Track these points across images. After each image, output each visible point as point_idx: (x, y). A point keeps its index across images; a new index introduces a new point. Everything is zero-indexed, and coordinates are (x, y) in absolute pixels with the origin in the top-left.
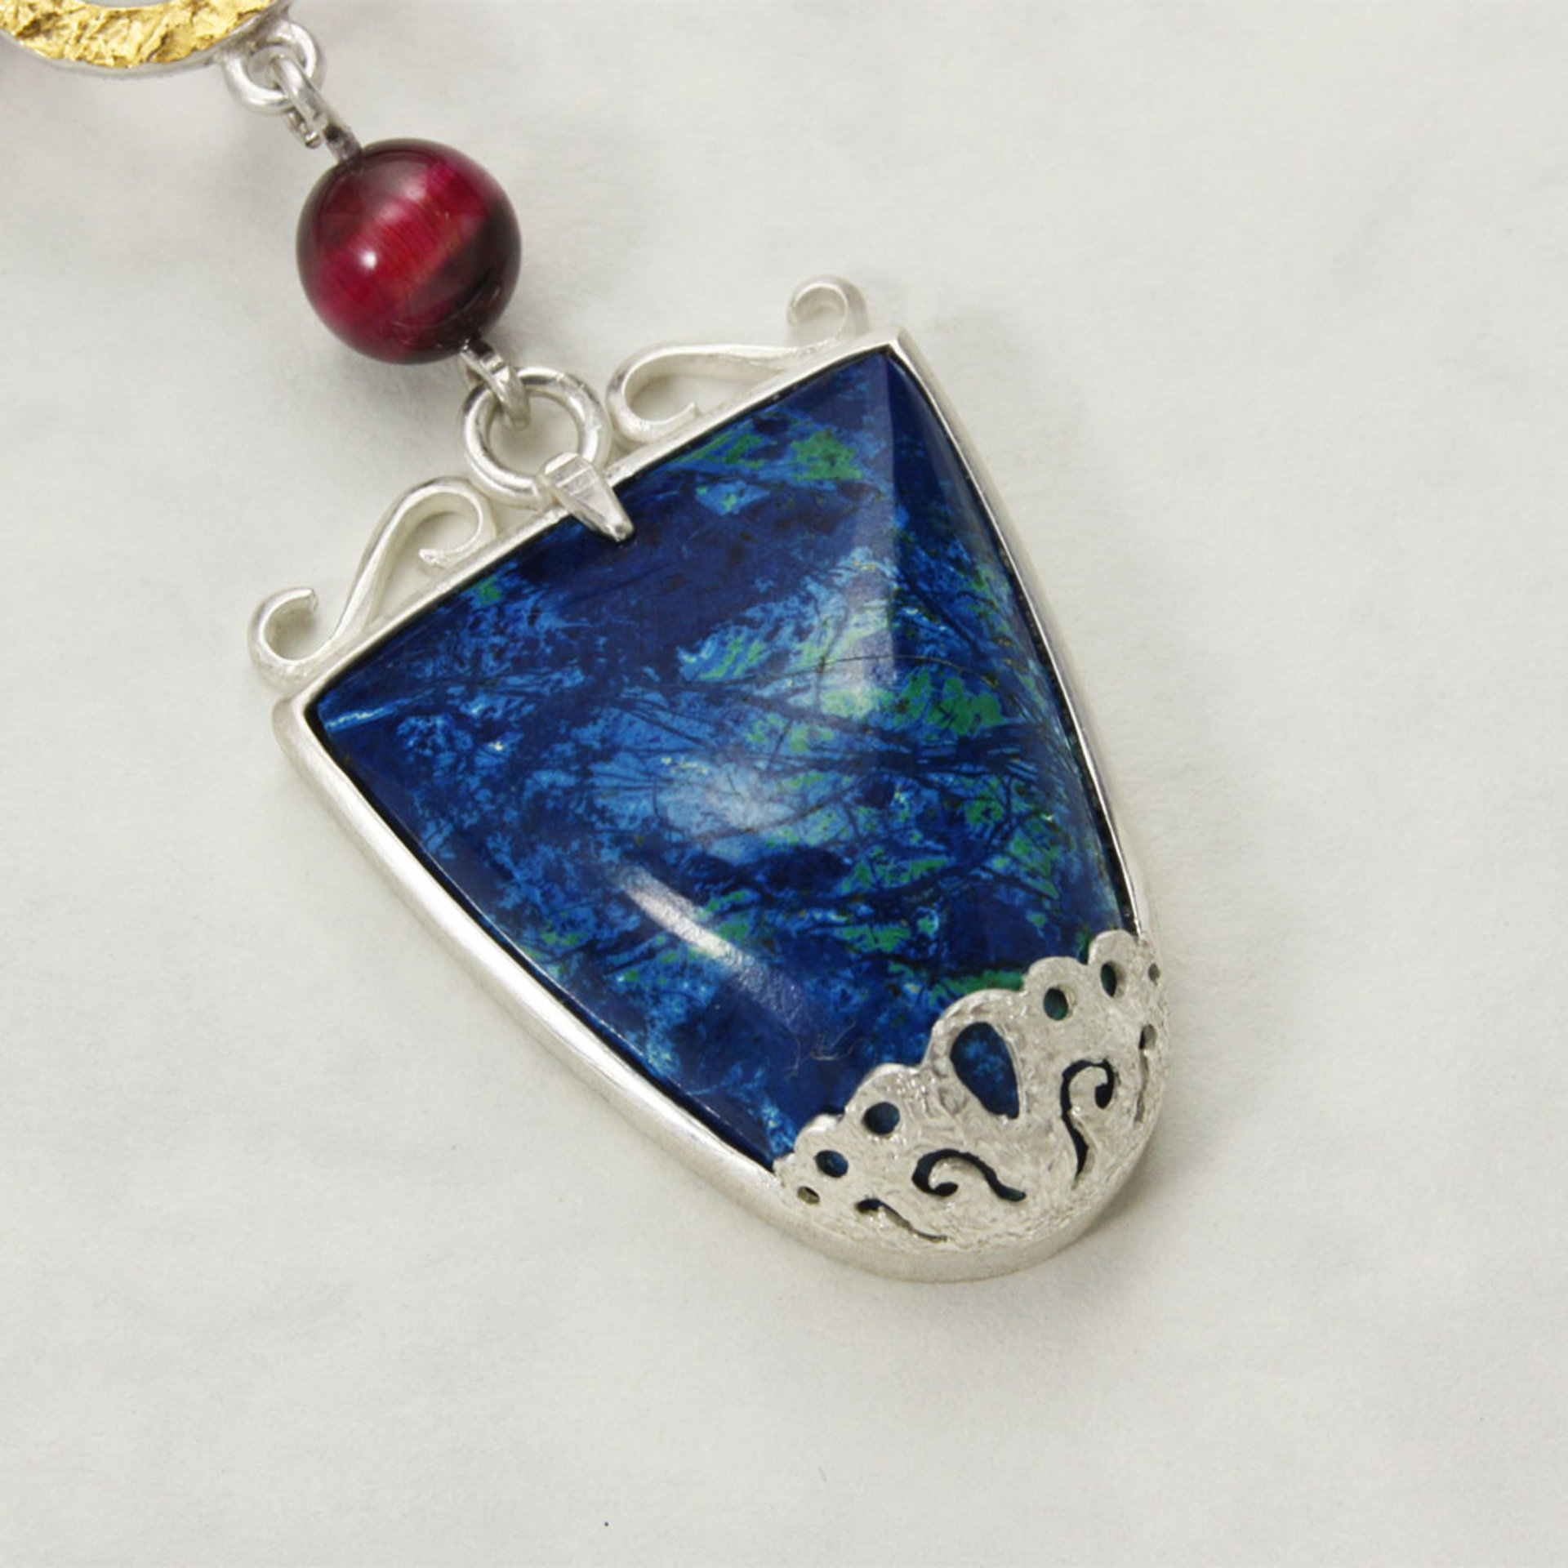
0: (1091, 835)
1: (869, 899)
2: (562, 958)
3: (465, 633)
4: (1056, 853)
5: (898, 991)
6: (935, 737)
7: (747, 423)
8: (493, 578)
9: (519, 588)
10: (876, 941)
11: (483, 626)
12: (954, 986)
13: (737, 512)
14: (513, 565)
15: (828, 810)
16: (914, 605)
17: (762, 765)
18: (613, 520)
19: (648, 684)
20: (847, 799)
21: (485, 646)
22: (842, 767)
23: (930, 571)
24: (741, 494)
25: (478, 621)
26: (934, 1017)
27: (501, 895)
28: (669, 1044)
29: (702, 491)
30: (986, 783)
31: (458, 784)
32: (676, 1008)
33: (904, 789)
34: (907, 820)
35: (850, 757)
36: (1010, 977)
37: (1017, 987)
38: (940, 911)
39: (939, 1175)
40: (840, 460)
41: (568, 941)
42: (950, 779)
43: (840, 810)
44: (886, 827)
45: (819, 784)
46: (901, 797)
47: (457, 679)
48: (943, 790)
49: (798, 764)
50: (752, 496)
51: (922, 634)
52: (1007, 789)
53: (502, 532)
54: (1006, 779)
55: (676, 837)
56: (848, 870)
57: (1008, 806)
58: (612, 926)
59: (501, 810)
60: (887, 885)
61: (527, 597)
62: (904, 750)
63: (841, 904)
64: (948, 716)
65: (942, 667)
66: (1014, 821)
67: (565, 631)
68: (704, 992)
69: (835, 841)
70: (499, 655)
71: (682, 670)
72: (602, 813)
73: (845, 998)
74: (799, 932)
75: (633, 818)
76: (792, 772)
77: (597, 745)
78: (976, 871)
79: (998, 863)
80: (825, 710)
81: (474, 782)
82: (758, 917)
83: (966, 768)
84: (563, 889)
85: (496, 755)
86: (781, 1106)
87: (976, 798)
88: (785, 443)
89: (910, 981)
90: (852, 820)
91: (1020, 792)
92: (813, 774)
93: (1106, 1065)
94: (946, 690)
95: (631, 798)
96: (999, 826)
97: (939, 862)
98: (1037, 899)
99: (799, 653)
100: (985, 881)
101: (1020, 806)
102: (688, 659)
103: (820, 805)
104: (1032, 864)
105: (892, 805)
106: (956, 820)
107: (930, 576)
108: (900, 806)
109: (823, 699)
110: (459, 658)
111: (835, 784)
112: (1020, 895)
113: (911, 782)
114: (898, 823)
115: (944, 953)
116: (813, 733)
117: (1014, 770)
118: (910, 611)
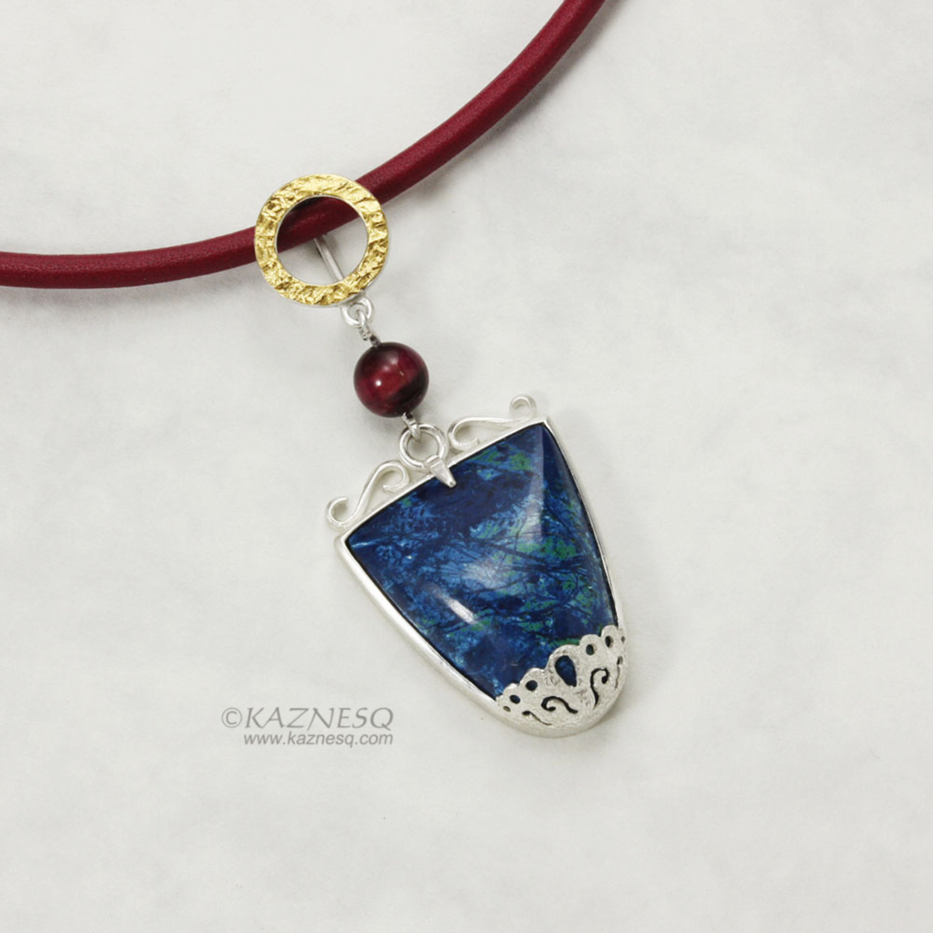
0: (605, 592)
1: (530, 614)
2: (429, 628)
3: (399, 517)
4: (592, 600)
5: (538, 644)
6: (554, 560)
7: (495, 447)
8: (408, 498)
9: (418, 502)
10: (532, 627)
11: (405, 515)
12: (557, 643)
13: (491, 479)
14: (415, 493)
15: (518, 583)
16: (548, 515)
17: (497, 568)
18: (449, 480)
19: (460, 538)
20: (524, 580)
21: (406, 522)
22: (523, 569)
23: (554, 503)
24: (492, 473)
25: (403, 513)
26: (550, 653)
27: (409, 606)
28: (463, 657)
29: (479, 471)
30: (570, 576)
31: (396, 569)
32: (466, 646)
33: (543, 578)
34: (543, 588)
35: (526, 566)
36: (574, 640)
37: (578, 644)
38: (553, 618)
39: (550, 704)
40: (526, 463)
41: (431, 623)
42: (558, 574)
43: (522, 584)
44: (537, 590)
45: (515, 575)
46: (542, 580)
47: (396, 533)
48: (556, 578)
49: (508, 568)
50: (496, 474)
51: (551, 525)
52: (577, 578)
53: (411, 481)
54: (576, 575)
55: (468, 591)
56: (523, 604)
57: (577, 584)
58: (446, 619)
59: (410, 578)
60: (536, 609)
61: (420, 505)
62: (543, 564)
63: (521, 615)
64: (558, 553)
65: (557, 537)
66: (579, 589)
67: (432, 518)
68: (475, 642)
69: (520, 594)
70: (411, 525)
71: (472, 534)
72: (444, 581)
73: (521, 646)
74: (508, 624)
75: (454, 584)
76: (506, 571)
77: (442, 559)
78: (566, 606)
79: (573, 603)
80: (518, 550)
81: (401, 569)
82: (494, 618)
83: (564, 571)
84: (430, 606)
85: (408, 560)
86: (499, 680)
87: (567, 581)
88: (507, 456)
89: (543, 641)
90: (526, 588)
91: (581, 579)
92: (513, 571)
93: (606, 670)
94: (558, 544)
95: (453, 577)
96: (573, 590)
97: (553, 602)
98: (585, 615)
99: (510, 530)
100: (568, 609)
101: (581, 583)
102: (473, 530)
103: (515, 582)
104: (584, 603)
105: (539, 583)
106: (560, 588)
107: (554, 505)
108: (541, 583)
109: (517, 546)
110: (397, 526)
111: (520, 575)
112: (580, 614)
113: (545, 575)
114: (540, 589)
115: (554, 632)
116: (514, 558)
117: (579, 571)
118: (547, 517)
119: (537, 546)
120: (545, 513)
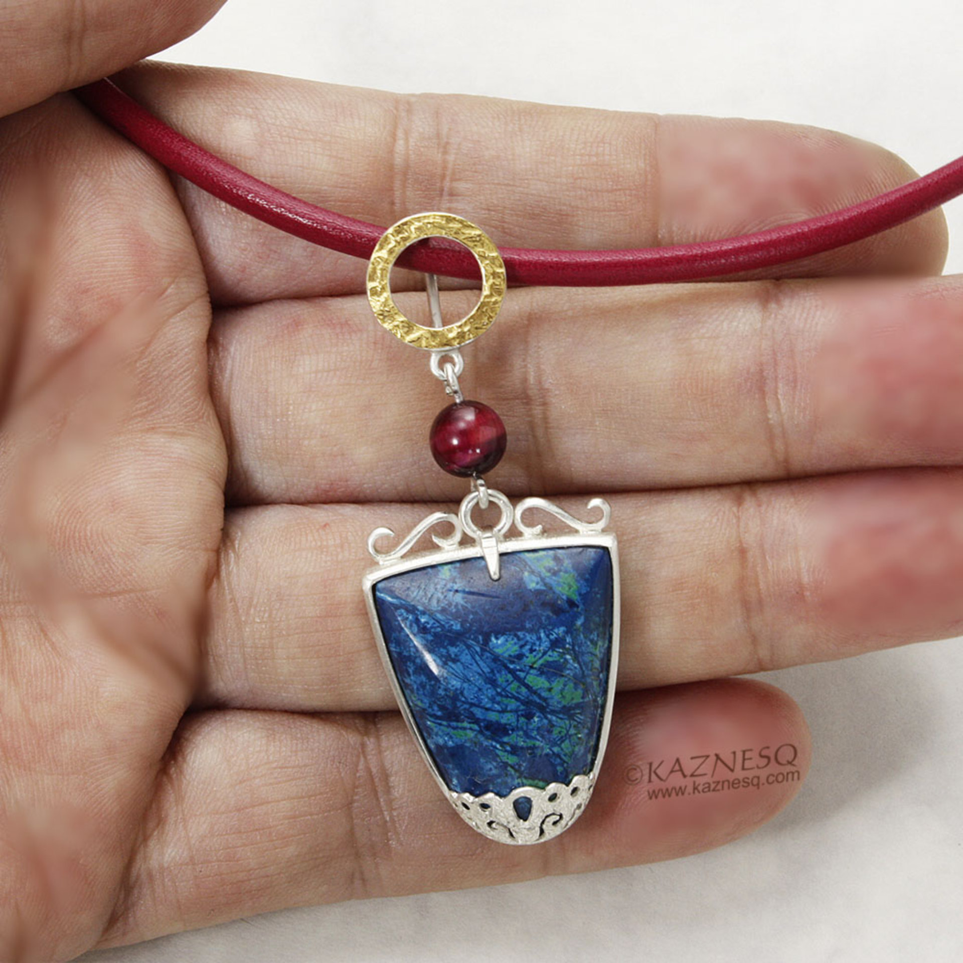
1: (512, 746)
2: (416, 705)
3: (431, 585)
4: (576, 748)
6: (556, 703)
8: (450, 566)
9: (456, 578)
10: (507, 759)
11: (439, 587)
12: (525, 781)
13: (533, 590)
14: (459, 565)
15: (512, 714)
16: (570, 655)
17: (499, 690)
18: (494, 568)
19: (478, 642)
20: (520, 713)
21: (436, 596)
22: (523, 703)
23: (581, 643)
24: (537, 583)
25: (437, 583)
26: (515, 788)
27: (406, 678)
28: (435, 745)
29: (526, 574)
30: (565, 722)
32: (441, 741)
33: (538, 717)
34: (534, 727)
35: (526, 700)
36: (543, 784)
37: (543, 789)
40: (572, 589)
41: (420, 703)
42: (554, 718)
43: (516, 716)
44: (527, 727)
45: (513, 704)
46: (536, 719)
48: (550, 721)
49: (510, 695)
50: (541, 586)
51: (568, 666)
52: (570, 725)
55: (463, 699)
56: (509, 735)
57: (568, 731)
58: (433, 710)
60: (519, 744)
62: (544, 704)
63: (502, 744)
64: (563, 697)
65: (569, 680)
66: (568, 737)
67: (462, 606)
68: (451, 744)
69: (510, 725)
71: (490, 644)
73: (491, 769)
74: (486, 746)
75: (453, 686)
77: (453, 656)
78: (548, 751)
79: (556, 750)
80: (526, 681)
82: (476, 735)
83: (561, 716)
86: (460, 783)
87: (560, 727)
88: (559, 570)
90: (518, 721)
91: (575, 726)
92: (513, 700)
93: (561, 816)
94: (567, 687)
95: (455, 680)
96: (562, 737)
97: (538, 743)
98: (563, 763)
99: (527, 657)
100: (549, 754)
101: (572, 731)
102: (493, 639)
103: (511, 711)
104: (567, 751)
105: (532, 720)
106: (550, 732)
107: (580, 646)
108: (534, 722)
109: (528, 677)
110: (426, 594)
111: (519, 706)
112: (558, 760)
113: (542, 716)
114: (531, 727)
115: (526, 771)
116: (519, 687)
117: (575, 718)
118: (568, 657)
119: (547, 685)
120: (568, 651)
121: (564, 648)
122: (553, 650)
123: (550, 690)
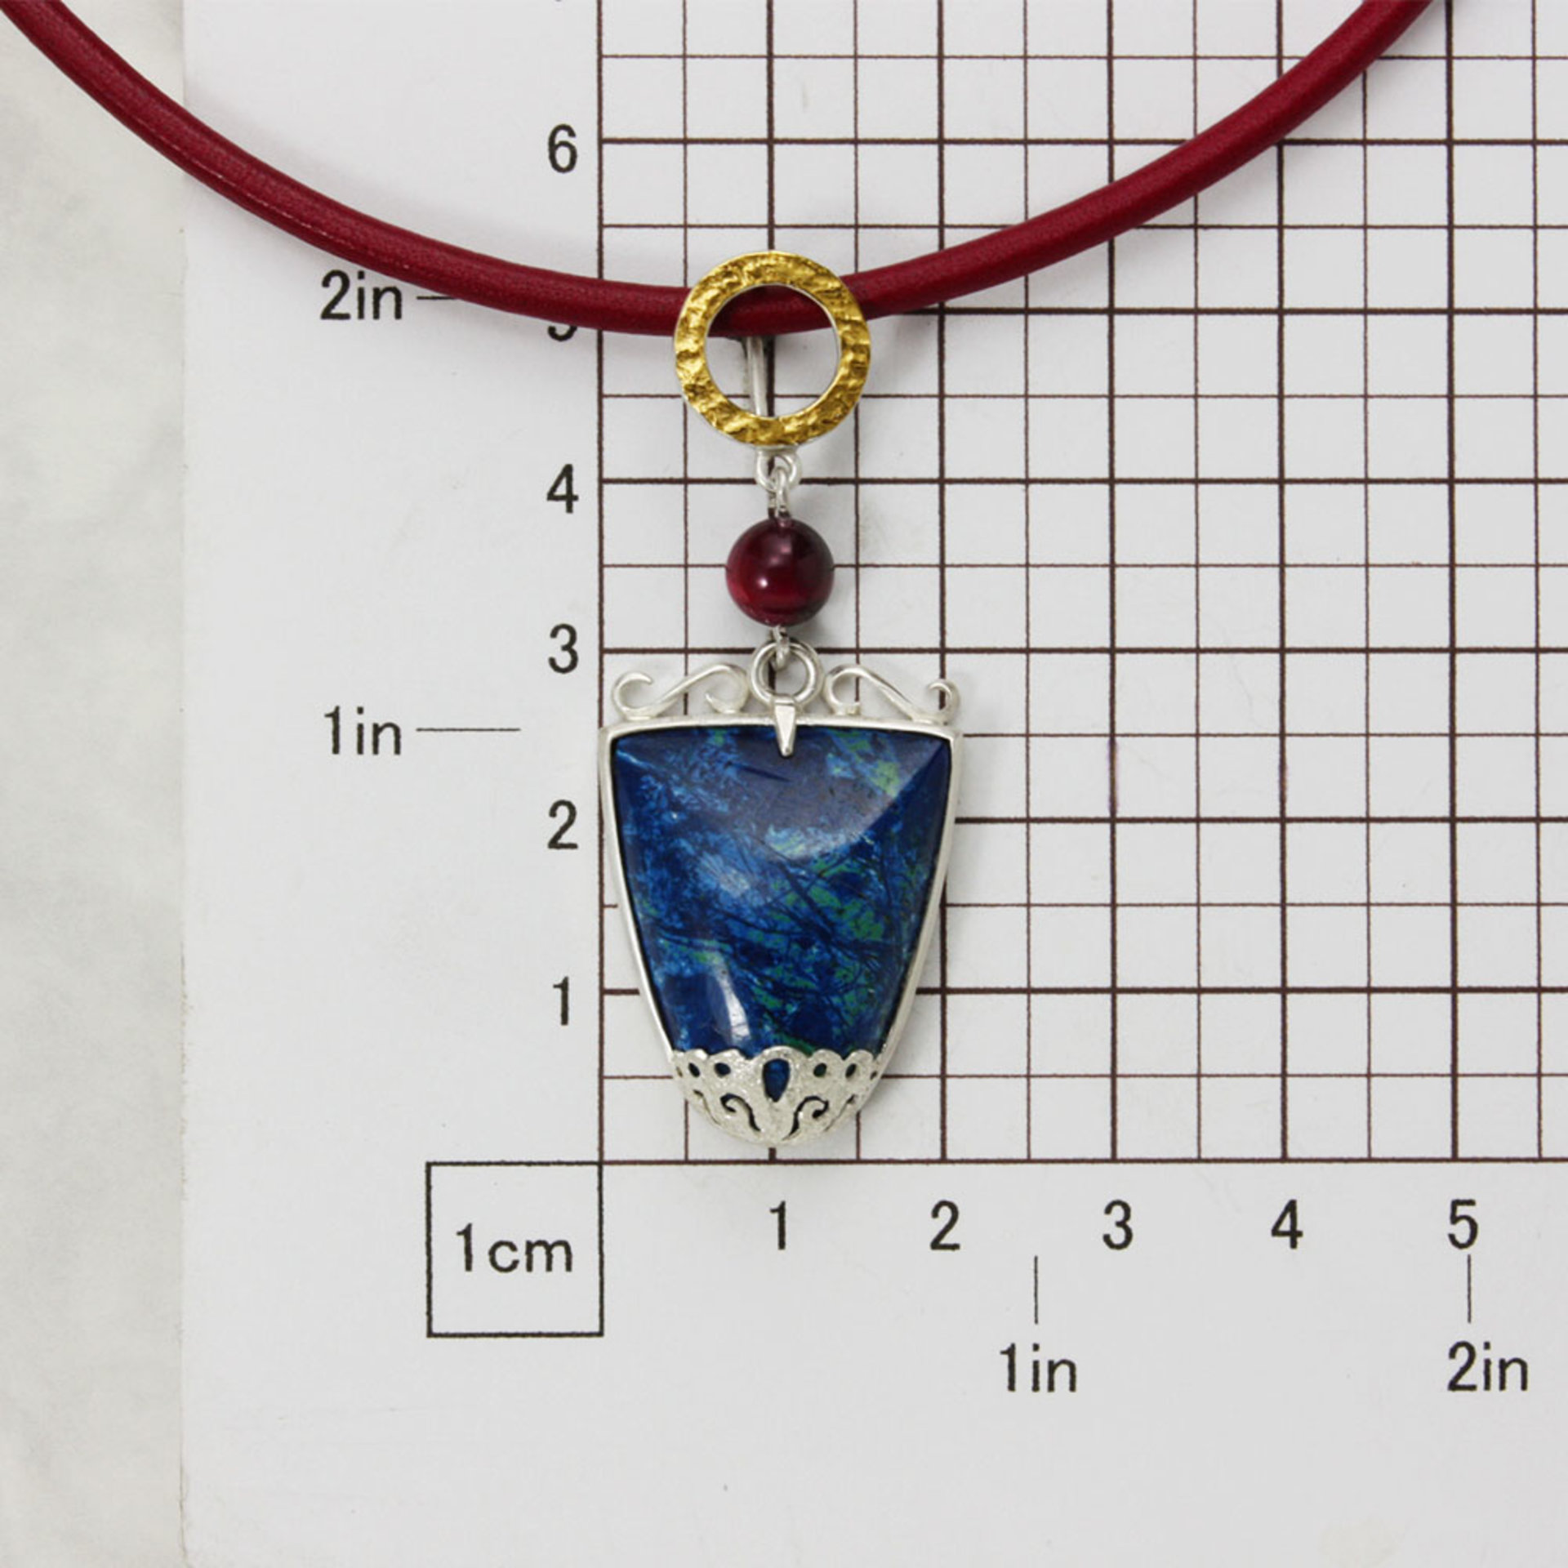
0: (889, 1003)
1: (774, 983)
2: (647, 915)
3: (696, 753)
4: (863, 1008)
6: (846, 933)
7: (871, 734)
8: (724, 732)
9: (732, 746)
10: (766, 1000)
11: (706, 754)
12: (784, 1038)
13: (837, 777)
14: (736, 731)
15: (782, 937)
16: (875, 870)
17: (769, 900)
18: (786, 743)
19: (749, 832)
20: (794, 937)
21: (700, 765)
22: (799, 922)
23: (894, 858)
24: (844, 770)
25: (705, 750)
26: (768, 1046)
27: (639, 873)
28: (665, 977)
29: (830, 756)
30: (854, 965)
31: (650, 818)
32: (673, 969)
33: (819, 947)
34: (811, 961)
35: (805, 920)
36: (809, 1047)
37: (809, 1055)
38: (799, 1006)
39: (730, 1103)
40: (892, 783)
41: (652, 911)
42: (840, 954)
43: (787, 940)
44: (800, 958)
45: (786, 923)
46: (815, 950)
47: (679, 773)
48: (834, 957)
49: (784, 909)
50: (848, 774)
51: (872, 886)
52: (861, 970)
53: (743, 710)
54: (863, 966)
55: (717, 906)
56: (773, 966)
57: (856, 978)
58: (671, 920)
59: (659, 843)
60: (785, 982)
61: (731, 753)
62: (829, 930)
63: (762, 977)
64: (858, 927)
65: (869, 904)
66: (855, 985)
67: (735, 783)
68: (688, 972)
69: (777, 951)
70: (703, 773)
71: (767, 836)
72: (696, 875)
74: (739, 977)
75: (706, 886)
76: (781, 911)
77: (712, 845)
78: (824, 998)
79: (836, 1000)
80: (809, 894)
81: (656, 823)
82: (727, 960)
83: (850, 953)
84: (662, 892)
85: (671, 817)
86: (690, 1034)
87: (845, 968)
88: (877, 758)
89: (771, 1026)
90: (789, 947)
91: (866, 975)
92: (787, 918)
93: (826, 1104)
94: (865, 914)
95: (710, 877)
96: (846, 985)
97: (812, 985)
98: (842, 1022)
99: (816, 862)
100: (826, 1004)
101: (862, 980)
102: (772, 832)
103: (781, 932)
104: (850, 1007)
105: (809, 951)
106: (831, 972)
107: (892, 861)
108: (812, 953)
109: (812, 889)
110: (686, 763)
111: (792, 927)
112: (836, 1018)
113: (823, 946)
114: (806, 960)
115: (789, 1023)
116: (798, 901)
117: (869, 962)
118: (873, 872)
119: (836, 903)
120: (873, 865)
121: (868, 858)
122: (853, 859)
123: (841, 912)
